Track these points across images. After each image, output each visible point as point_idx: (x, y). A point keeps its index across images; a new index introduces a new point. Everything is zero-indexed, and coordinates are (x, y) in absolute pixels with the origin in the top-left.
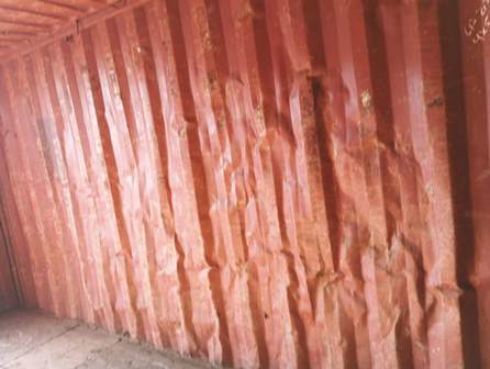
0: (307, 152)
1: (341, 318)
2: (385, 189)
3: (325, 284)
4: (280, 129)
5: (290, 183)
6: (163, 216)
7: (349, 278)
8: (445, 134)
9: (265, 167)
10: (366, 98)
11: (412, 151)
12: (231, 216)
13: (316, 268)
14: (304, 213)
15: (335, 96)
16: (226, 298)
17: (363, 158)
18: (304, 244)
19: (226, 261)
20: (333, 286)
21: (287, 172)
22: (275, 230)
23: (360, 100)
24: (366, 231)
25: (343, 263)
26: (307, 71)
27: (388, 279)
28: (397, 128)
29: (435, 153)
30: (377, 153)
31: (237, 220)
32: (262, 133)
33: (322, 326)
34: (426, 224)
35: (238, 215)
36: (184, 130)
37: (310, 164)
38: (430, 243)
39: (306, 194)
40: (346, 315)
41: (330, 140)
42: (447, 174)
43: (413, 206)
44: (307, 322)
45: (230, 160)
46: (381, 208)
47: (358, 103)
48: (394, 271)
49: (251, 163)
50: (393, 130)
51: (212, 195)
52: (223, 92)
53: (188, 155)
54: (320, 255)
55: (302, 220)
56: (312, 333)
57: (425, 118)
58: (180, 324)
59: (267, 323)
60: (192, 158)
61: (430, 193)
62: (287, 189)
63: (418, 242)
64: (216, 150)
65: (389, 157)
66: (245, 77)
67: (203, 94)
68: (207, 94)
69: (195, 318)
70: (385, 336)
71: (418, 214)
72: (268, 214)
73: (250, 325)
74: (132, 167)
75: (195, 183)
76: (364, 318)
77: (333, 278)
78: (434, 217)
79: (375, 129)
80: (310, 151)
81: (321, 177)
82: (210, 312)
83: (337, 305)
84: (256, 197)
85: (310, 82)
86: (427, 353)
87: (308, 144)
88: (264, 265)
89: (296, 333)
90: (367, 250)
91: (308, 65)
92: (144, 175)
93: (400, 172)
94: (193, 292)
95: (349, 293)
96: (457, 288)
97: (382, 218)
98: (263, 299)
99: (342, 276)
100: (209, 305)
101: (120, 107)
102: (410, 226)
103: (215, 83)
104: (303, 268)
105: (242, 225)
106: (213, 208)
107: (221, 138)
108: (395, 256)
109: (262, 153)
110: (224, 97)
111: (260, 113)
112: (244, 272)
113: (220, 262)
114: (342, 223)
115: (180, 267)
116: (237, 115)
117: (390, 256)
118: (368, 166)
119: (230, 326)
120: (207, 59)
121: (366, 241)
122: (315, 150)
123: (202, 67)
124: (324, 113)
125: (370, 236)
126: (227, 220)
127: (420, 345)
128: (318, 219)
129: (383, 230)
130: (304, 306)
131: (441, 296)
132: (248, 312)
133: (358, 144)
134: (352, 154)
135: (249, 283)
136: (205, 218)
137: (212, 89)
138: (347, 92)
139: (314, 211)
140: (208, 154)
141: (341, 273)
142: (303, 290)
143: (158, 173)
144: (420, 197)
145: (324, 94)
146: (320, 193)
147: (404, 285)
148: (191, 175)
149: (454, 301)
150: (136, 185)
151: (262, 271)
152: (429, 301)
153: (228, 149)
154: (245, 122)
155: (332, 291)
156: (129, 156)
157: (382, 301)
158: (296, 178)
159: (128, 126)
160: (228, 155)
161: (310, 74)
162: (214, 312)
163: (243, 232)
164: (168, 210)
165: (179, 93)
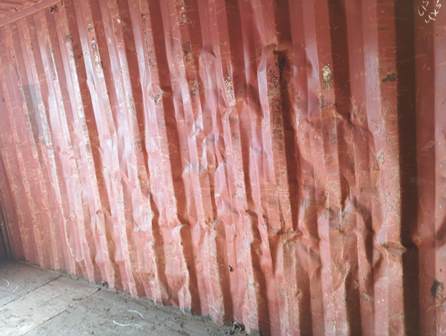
0: (273, 121)
1: (297, 272)
2: (341, 156)
3: (285, 241)
4: (248, 98)
5: (256, 149)
6: (140, 177)
7: (307, 236)
8: (396, 107)
9: (233, 135)
10: (327, 73)
11: (366, 122)
12: (202, 179)
13: (277, 227)
14: (268, 177)
15: (299, 70)
16: (196, 253)
17: (322, 127)
18: (267, 204)
19: (196, 220)
20: (292, 243)
21: (254, 140)
22: (241, 192)
23: (321, 73)
24: (323, 194)
25: (302, 222)
26: (275, 46)
27: (341, 237)
28: (353, 101)
29: (386, 125)
30: (335, 123)
31: (208, 182)
32: (232, 103)
33: (281, 278)
34: (376, 188)
35: (208, 177)
36: (160, 98)
37: (274, 132)
38: (379, 206)
39: (270, 160)
40: (302, 269)
41: (293, 111)
42: (396, 144)
43: (364, 172)
44: (268, 275)
45: (202, 127)
46: (337, 174)
47: (319, 78)
48: (346, 230)
49: (221, 131)
50: (349, 102)
51: (184, 160)
52: (196, 63)
53: (163, 122)
54: (281, 216)
55: (266, 183)
56: (272, 284)
57: (379, 93)
58: (154, 276)
59: (232, 275)
60: (167, 124)
61: (381, 161)
62: (253, 155)
63: (367, 205)
64: (189, 117)
65: (345, 127)
66: (217, 50)
67: (178, 65)
68: (182, 65)
69: (167, 271)
70: (336, 288)
71: (369, 179)
72: (236, 178)
73: (217, 277)
74: (111, 132)
75: (170, 147)
76: (318, 271)
77: (292, 235)
78: (383, 182)
79: (334, 102)
80: (275, 120)
81: (284, 145)
82: (181, 266)
83: (295, 260)
84: (225, 162)
85: (277, 56)
86: (373, 304)
87: (273, 113)
88: (230, 223)
89: (258, 285)
90: (323, 211)
91: (275, 40)
92: (123, 139)
93: (355, 140)
94: (166, 247)
95: (306, 250)
96: (401, 246)
97: (337, 183)
98: (229, 254)
99: (300, 234)
100: (181, 259)
101: (101, 75)
102: (361, 190)
103: (190, 55)
104: (265, 227)
105: (212, 186)
106: (187, 171)
107: (194, 107)
108: (347, 217)
109: (232, 121)
110: (198, 69)
111: (230, 84)
112: (212, 230)
113: (191, 220)
114: (302, 187)
115: (155, 224)
116: (209, 85)
117: (343, 217)
118: (326, 136)
119: (199, 277)
120: (182, 31)
121: (322, 203)
122: (279, 119)
123: (178, 39)
124: (289, 85)
125: (325, 199)
126: (198, 183)
127: (366, 296)
128: (280, 183)
129: (338, 194)
130: (265, 261)
131: (386, 253)
132: (215, 266)
133: (317, 115)
134: (312, 124)
135: (216, 240)
136: (178, 180)
137: (187, 60)
138: (310, 66)
139: (277, 175)
140: (182, 121)
141: (299, 231)
142: (265, 246)
143: (136, 137)
144: (372, 164)
145: (289, 68)
146: (283, 159)
147: (355, 243)
148: (166, 140)
149: (398, 258)
150: (115, 148)
151: (229, 229)
152: (376, 258)
153: (200, 116)
154: (217, 92)
155: (290, 247)
156: (108, 121)
157: (334, 256)
158: (262, 145)
159: (109, 93)
160: (200, 123)
161: (276, 49)
162: (185, 265)
163: (212, 193)
164: (145, 172)
165: (155, 64)
